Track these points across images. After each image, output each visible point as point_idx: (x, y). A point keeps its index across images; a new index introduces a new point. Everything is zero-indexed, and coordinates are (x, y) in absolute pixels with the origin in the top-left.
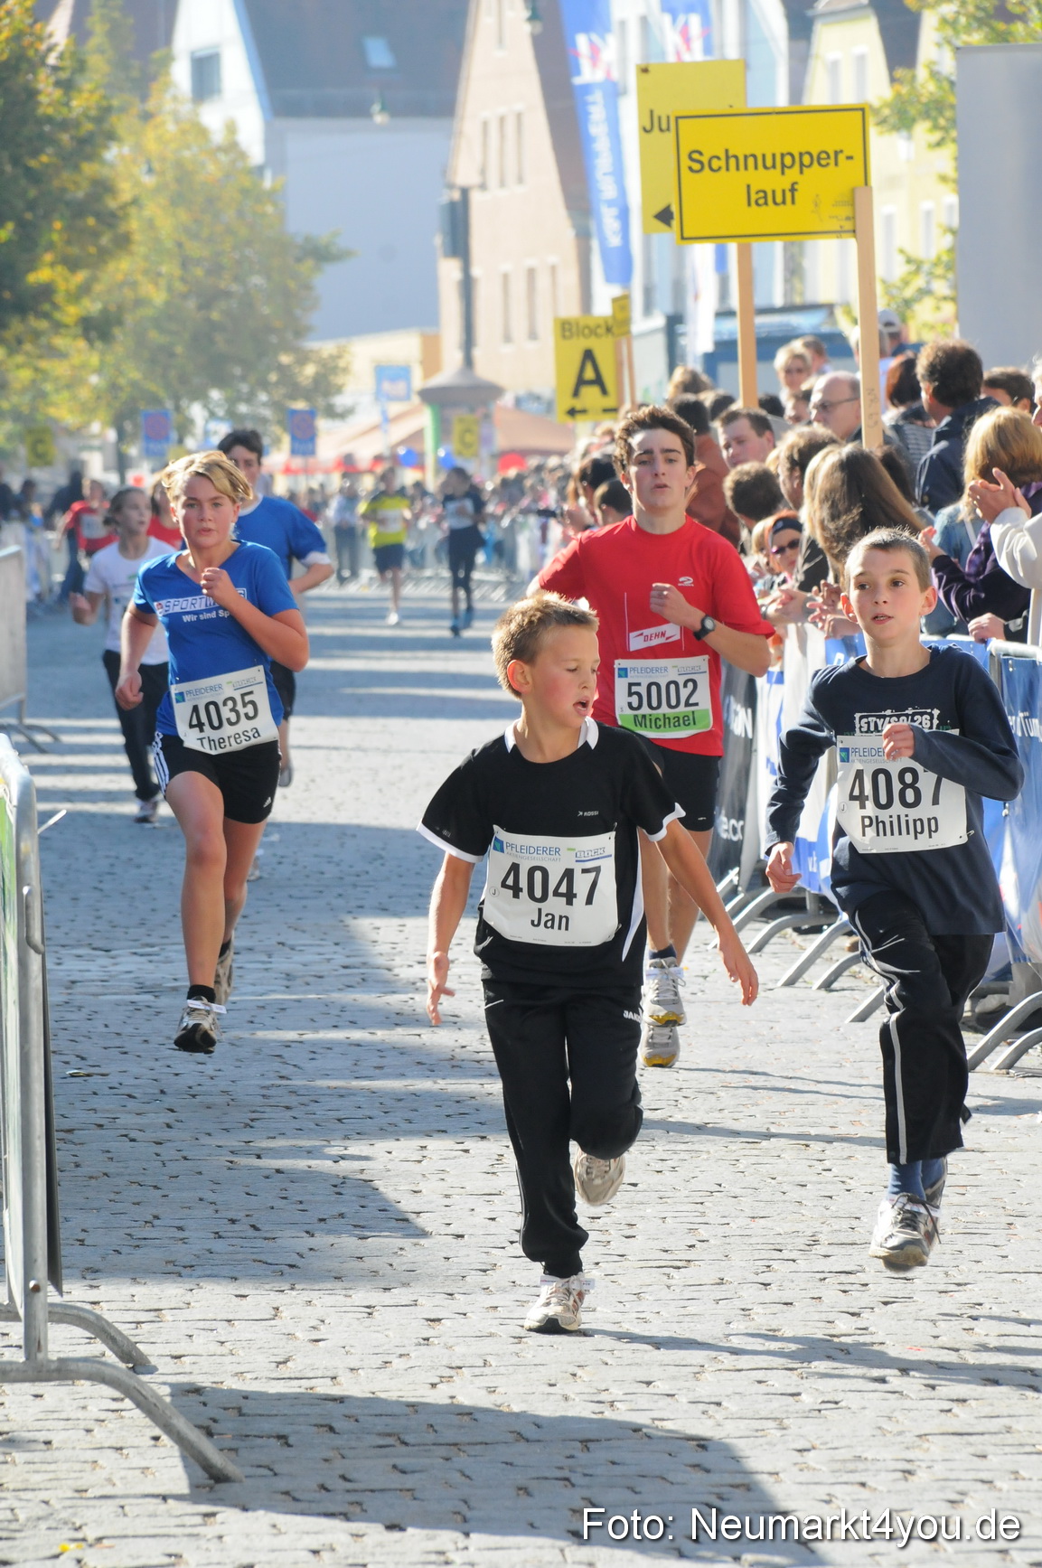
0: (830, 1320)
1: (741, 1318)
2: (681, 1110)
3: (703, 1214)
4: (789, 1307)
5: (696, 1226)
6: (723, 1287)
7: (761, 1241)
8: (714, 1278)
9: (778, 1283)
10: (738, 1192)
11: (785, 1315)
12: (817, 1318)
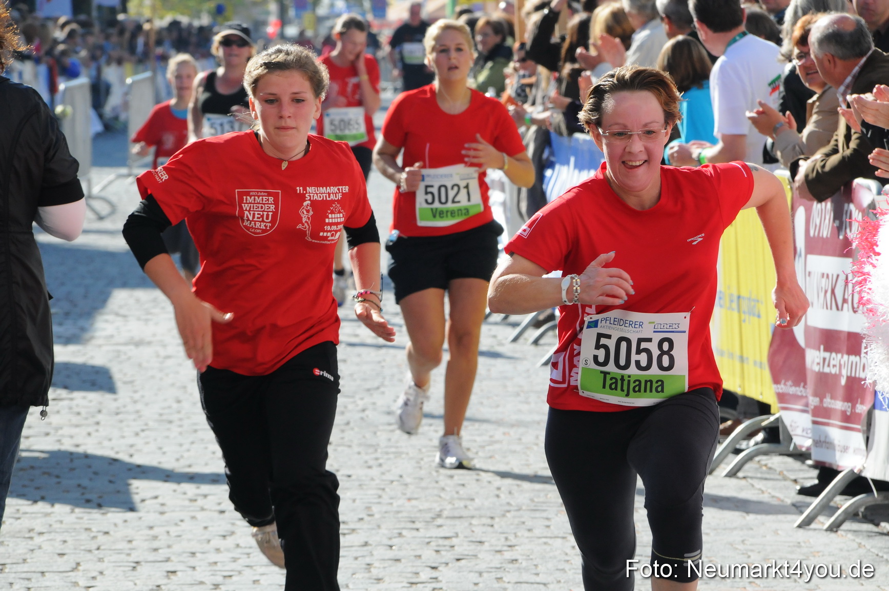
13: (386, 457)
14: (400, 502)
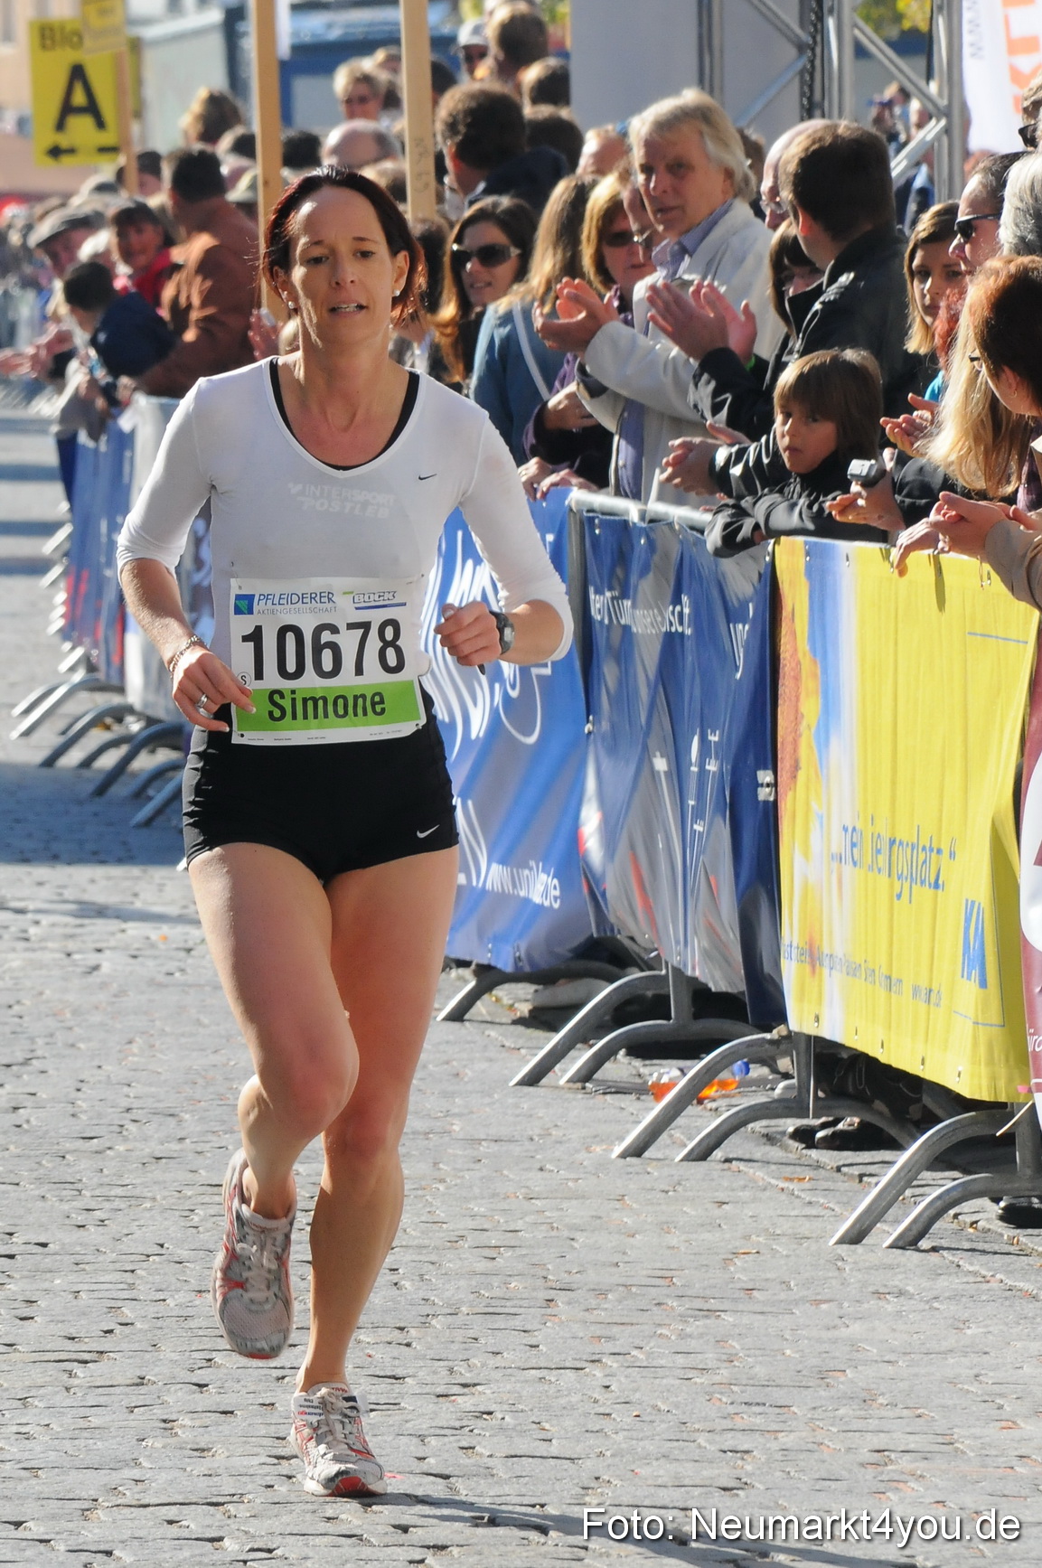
0: (281, 1435)
1: (159, 1432)
2: (126, 1139)
3: (131, 1286)
4: (229, 1418)
5: (119, 1304)
6: (143, 1389)
7: (204, 1324)
8: (132, 1374)
9: (219, 1384)
10: (184, 1254)
11: (221, 1428)
12: (263, 1432)
13: (107, 1205)
14: (182, 1297)
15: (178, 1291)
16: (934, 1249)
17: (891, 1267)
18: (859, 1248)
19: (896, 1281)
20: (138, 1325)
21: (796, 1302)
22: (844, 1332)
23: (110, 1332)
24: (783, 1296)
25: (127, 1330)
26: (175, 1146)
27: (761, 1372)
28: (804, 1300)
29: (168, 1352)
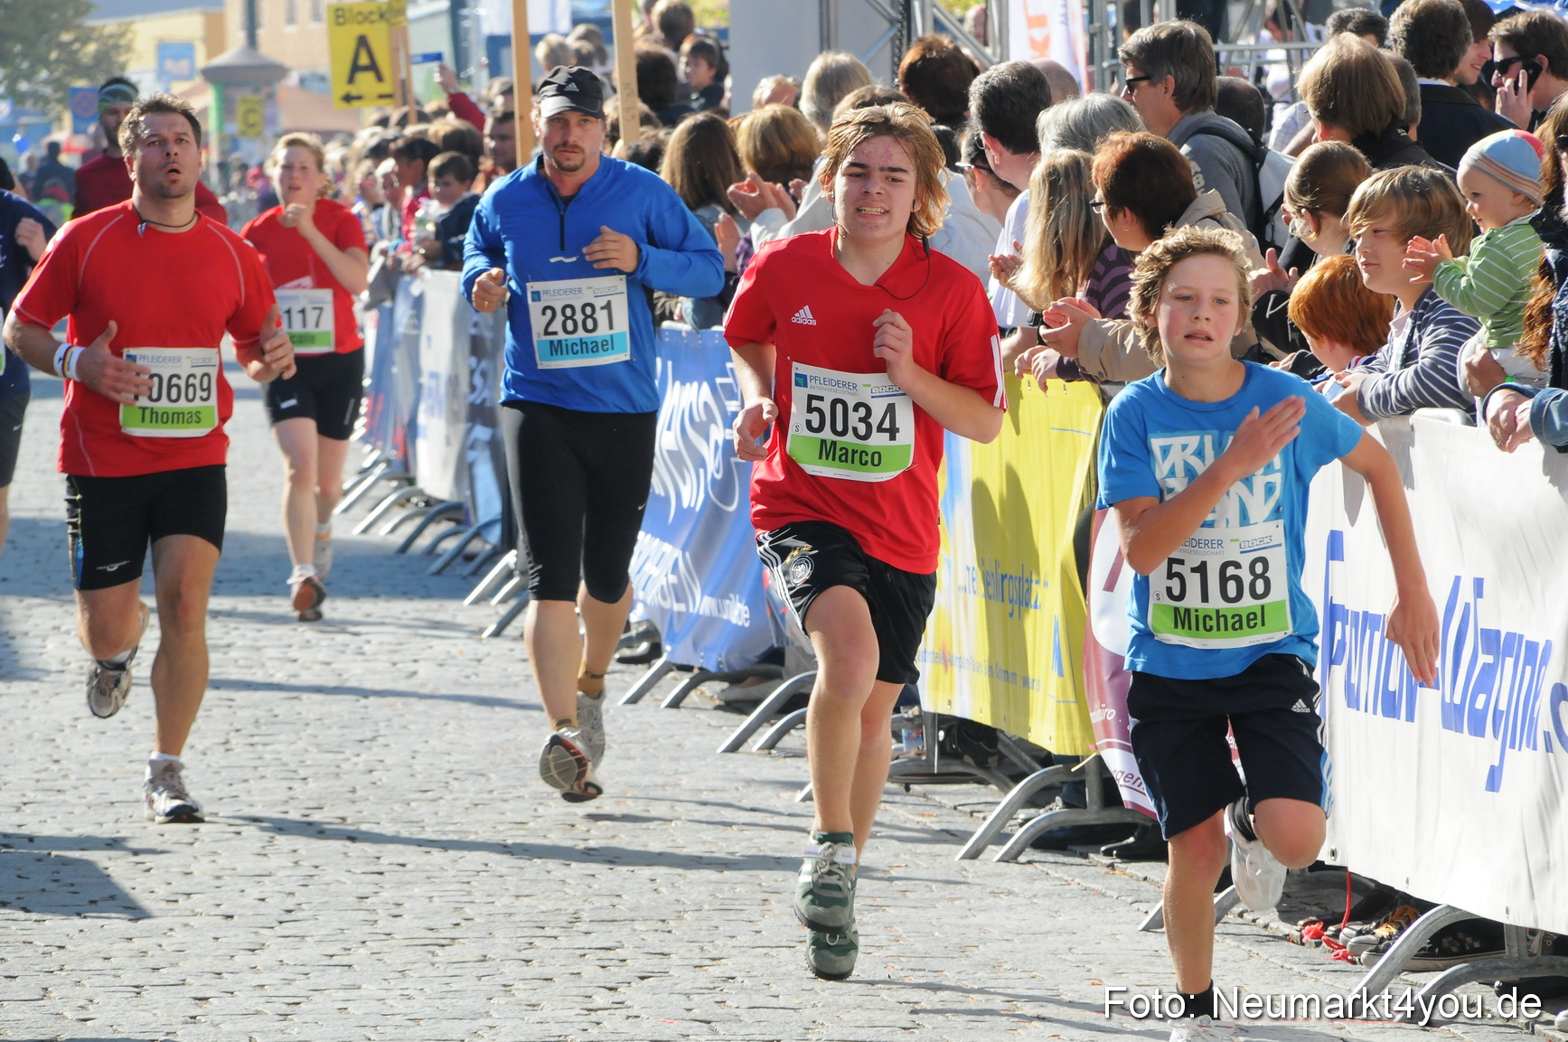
1: (501, 994)
3: (469, 893)
4: (549, 983)
5: (461, 906)
6: (485, 965)
7: (524, 919)
8: (477, 955)
9: (539, 960)
11: (545, 991)
12: (575, 993)
15: (502, 896)
16: (1030, 862)
17: (1000, 875)
18: (976, 862)
19: (1006, 885)
20: (477, 920)
21: (938, 900)
22: (972, 920)
23: (457, 925)
24: (928, 895)
25: (470, 923)
26: (486, 796)
27: (920, 947)
28: (942, 898)
29: (500, 938)
